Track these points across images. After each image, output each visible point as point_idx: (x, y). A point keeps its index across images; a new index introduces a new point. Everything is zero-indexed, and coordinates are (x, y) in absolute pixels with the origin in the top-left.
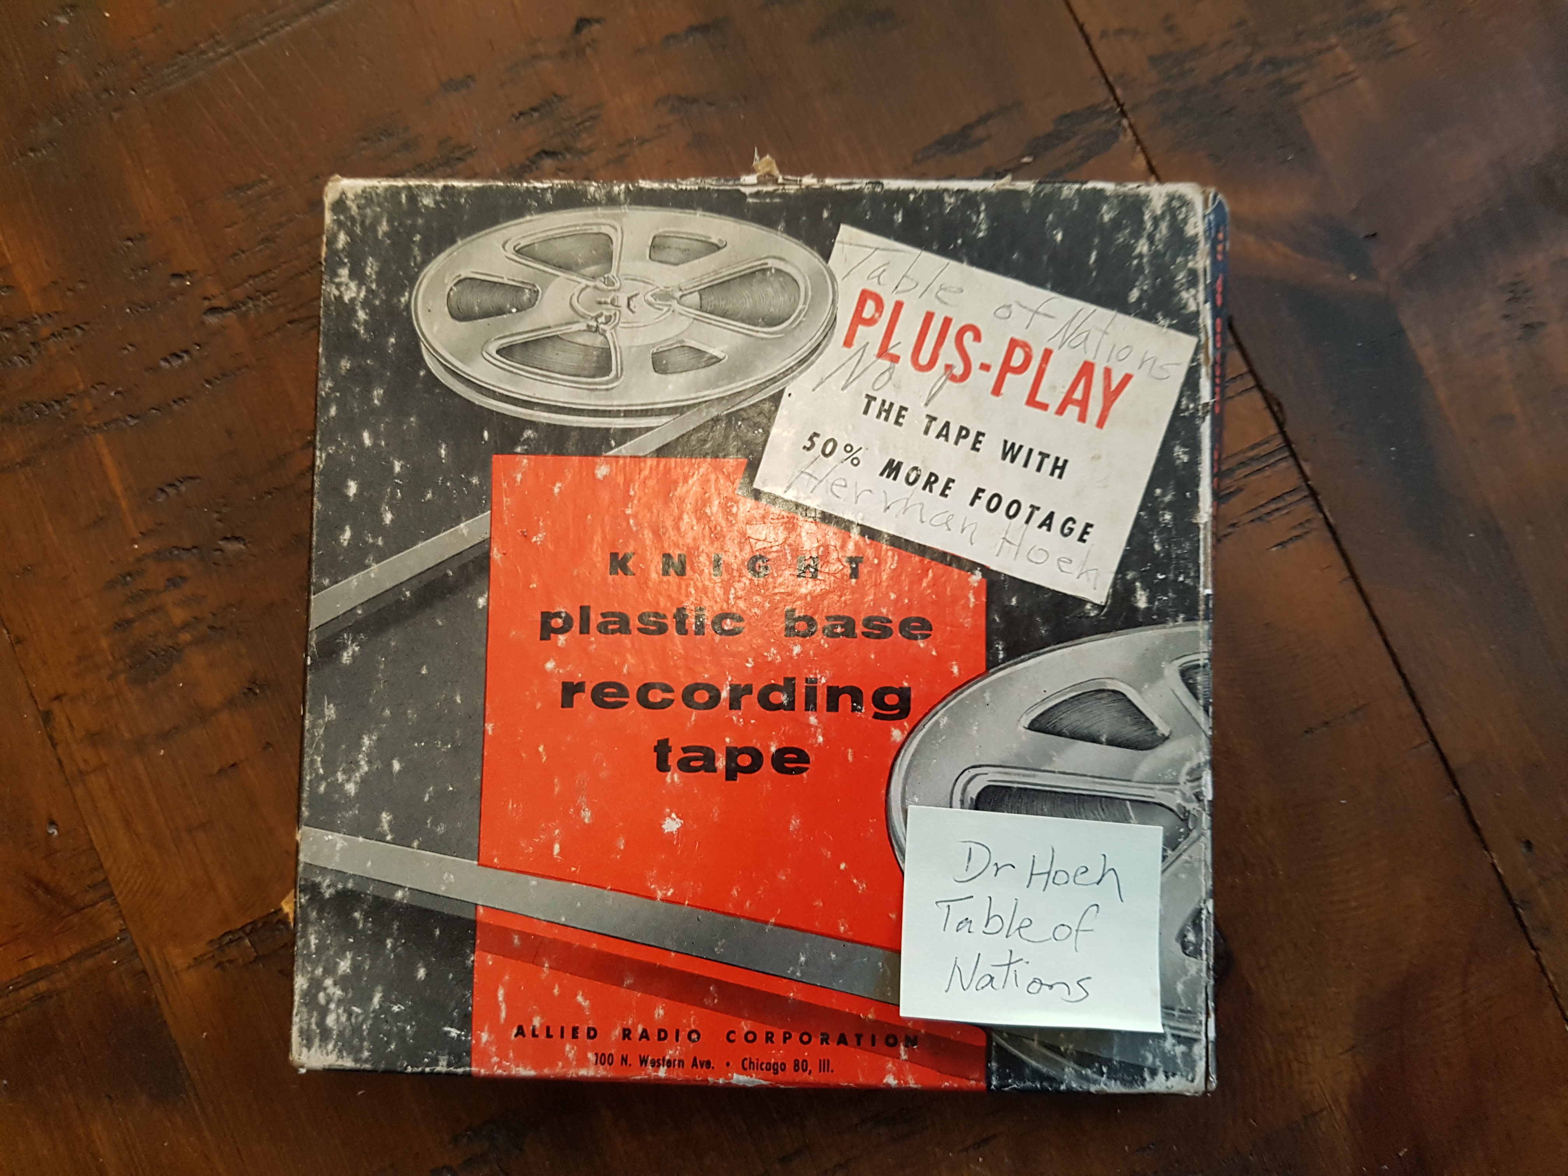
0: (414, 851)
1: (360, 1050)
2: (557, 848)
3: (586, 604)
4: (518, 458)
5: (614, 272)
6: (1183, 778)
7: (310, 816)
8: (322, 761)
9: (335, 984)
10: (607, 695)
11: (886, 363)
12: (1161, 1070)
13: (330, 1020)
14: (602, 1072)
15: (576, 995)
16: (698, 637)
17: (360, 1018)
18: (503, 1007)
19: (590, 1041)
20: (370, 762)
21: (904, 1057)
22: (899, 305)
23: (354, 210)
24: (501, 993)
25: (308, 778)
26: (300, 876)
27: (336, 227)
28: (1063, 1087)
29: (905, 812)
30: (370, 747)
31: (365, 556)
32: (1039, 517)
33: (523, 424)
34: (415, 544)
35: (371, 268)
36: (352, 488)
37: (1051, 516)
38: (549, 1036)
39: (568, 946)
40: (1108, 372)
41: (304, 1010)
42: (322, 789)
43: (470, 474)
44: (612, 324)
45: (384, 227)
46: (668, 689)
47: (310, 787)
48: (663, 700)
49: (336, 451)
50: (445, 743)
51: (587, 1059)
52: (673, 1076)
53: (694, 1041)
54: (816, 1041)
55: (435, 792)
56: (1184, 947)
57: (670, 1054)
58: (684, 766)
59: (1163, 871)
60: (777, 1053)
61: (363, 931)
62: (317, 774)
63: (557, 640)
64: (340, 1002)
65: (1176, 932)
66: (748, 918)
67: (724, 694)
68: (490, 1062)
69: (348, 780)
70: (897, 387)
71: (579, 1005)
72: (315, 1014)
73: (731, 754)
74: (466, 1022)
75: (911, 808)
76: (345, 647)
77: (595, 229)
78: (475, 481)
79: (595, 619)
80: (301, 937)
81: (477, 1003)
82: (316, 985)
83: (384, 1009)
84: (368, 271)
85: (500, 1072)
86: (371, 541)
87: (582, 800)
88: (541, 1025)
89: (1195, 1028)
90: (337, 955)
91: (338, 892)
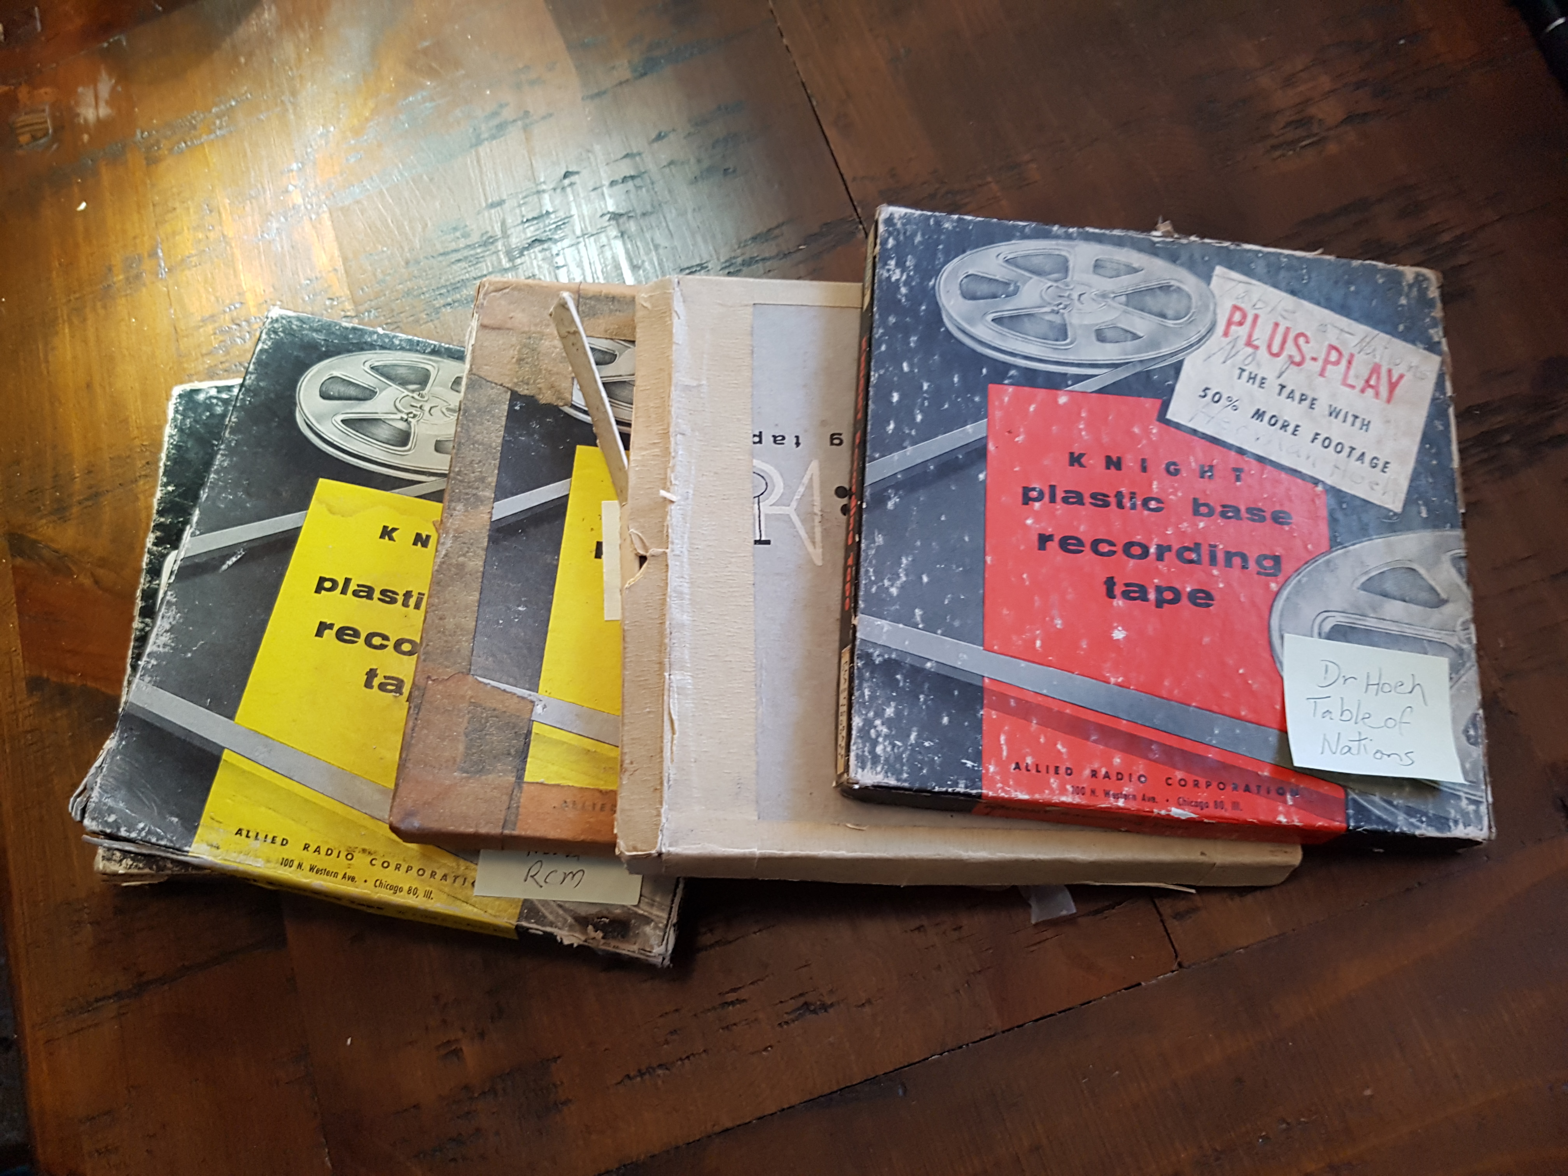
0: (938, 636)
1: (901, 773)
2: (1038, 643)
3: (1053, 483)
4: (1006, 387)
5: (1068, 279)
6: (1459, 628)
7: (865, 608)
8: (874, 572)
9: (883, 724)
10: (1070, 544)
11: (1250, 350)
12: (1460, 821)
13: (879, 750)
14: (1077, 800)
15: (1056, 744)
16: (1133, 511)
17: (901, 749)
18: (1004, 748)
19: (1068, 777)
20: (907, 575)
21: (1290, 803)
22: (1256, 317)
23: (899, 226)
24: (1003, 739)
25: (864, 582)
26: (857, 647)
27: (886, 235)
28: (1397, 830)
29: (1282, 637)
30: (907, 565)
31: (904, 441)
32: (1356, 454)
33: (1009, 366)
34: (936, 436)
35: (910, 262)
36: (896, 397)
37: (1363, 454)
38: (1038, 771)
39: (1049, 710)
40: (1390, 371)
41: (859, 741)
42: (874, 590)
43: (974, 395)
44: (1068, 309)
45: (918, 238)
46: (1112, 544)
47: (866, 588)
48: (1110, 551)
49: (885, 373)
50: (958, 567)
51: (1066, 790)
52: (1128, 806)
53: (1142, 782)
54: (1229, 788)
55: (952, 598)
56: (1468, 738)
57: (1126, 790)
58: (1126, 595)
59: (1451, 687)
60: (1203, 796)
61: (903, 688)
62: (870, 580)
63: (1033, 506)
64: (886, 737)
65: (1462, 728)
66: (1177, 702)
67: (1152, 550)
68: (995, 787)
69: (892, 586)
70: (1259, 365)
71: (1059, 751)
72: (868, 744)
73: (1159, 590)
74: (978, 757)
75: (1286, 636)
76: (890, 498)
77: (1057, 252)
78: (977, 399)
79: (1060, 494)
80: (858, 690)
81: (986, 743)
82: (869, 724)
83: (919, 744)
84: (908, 264)
85: (1003, 794)
86: (907, 431)
87: (1055, 612)
88: (1033, 763)
89: (1479, 793)
90: (883, 704)
91: (885, 661)
